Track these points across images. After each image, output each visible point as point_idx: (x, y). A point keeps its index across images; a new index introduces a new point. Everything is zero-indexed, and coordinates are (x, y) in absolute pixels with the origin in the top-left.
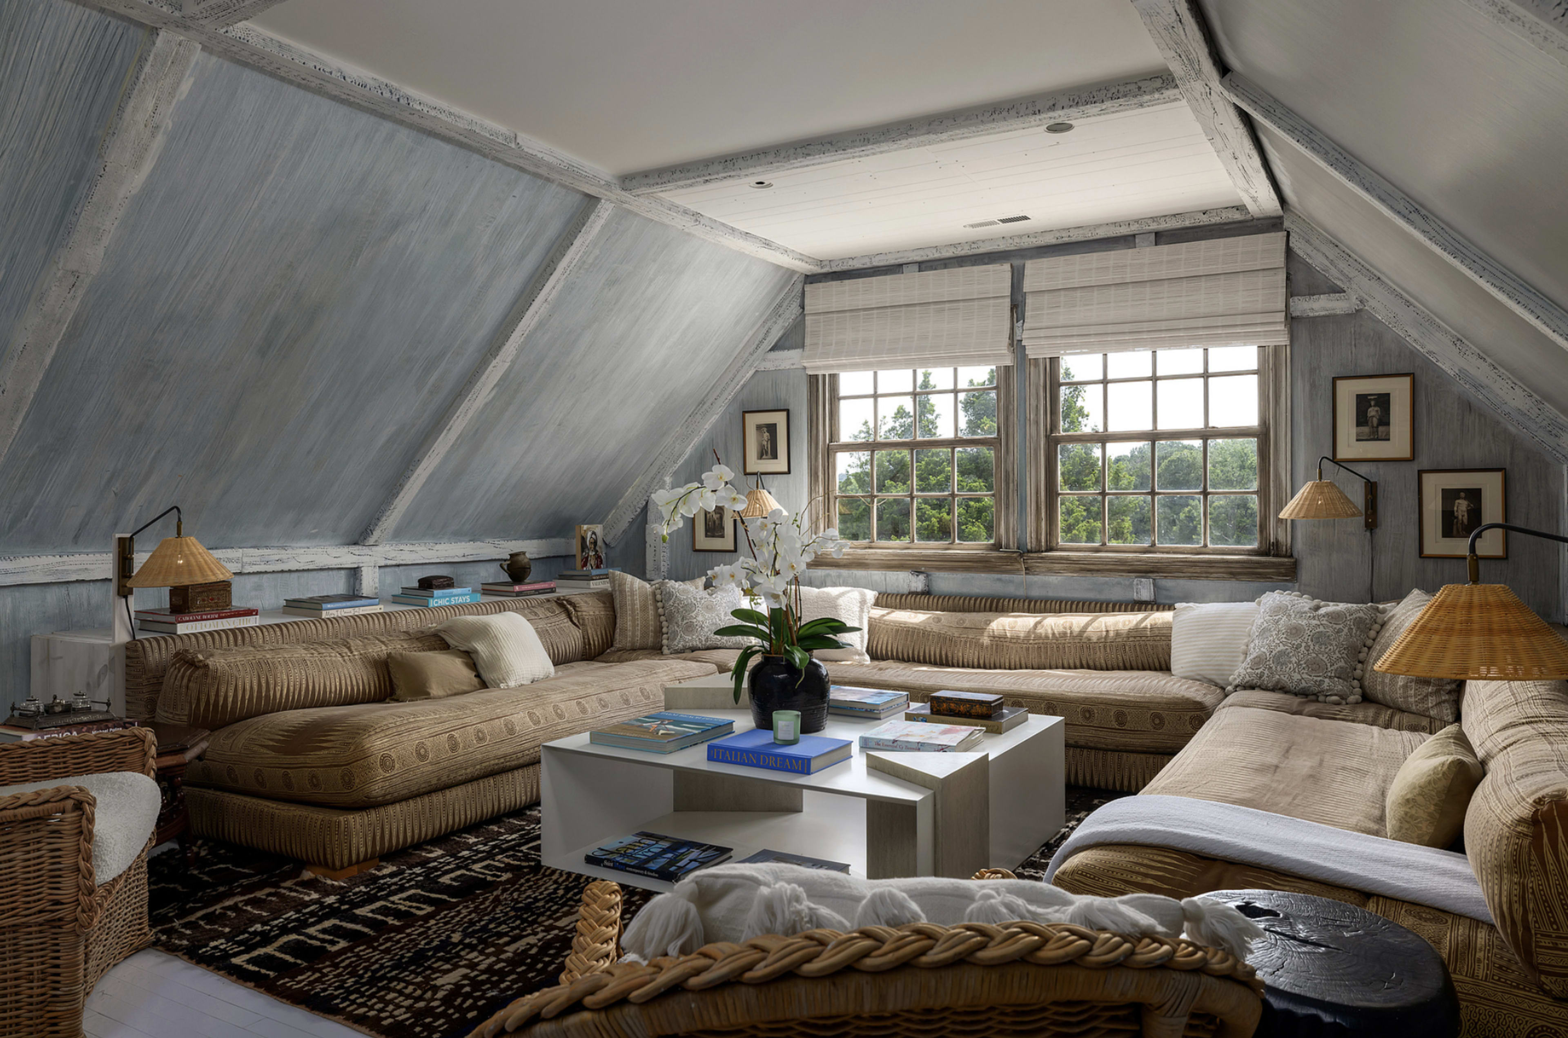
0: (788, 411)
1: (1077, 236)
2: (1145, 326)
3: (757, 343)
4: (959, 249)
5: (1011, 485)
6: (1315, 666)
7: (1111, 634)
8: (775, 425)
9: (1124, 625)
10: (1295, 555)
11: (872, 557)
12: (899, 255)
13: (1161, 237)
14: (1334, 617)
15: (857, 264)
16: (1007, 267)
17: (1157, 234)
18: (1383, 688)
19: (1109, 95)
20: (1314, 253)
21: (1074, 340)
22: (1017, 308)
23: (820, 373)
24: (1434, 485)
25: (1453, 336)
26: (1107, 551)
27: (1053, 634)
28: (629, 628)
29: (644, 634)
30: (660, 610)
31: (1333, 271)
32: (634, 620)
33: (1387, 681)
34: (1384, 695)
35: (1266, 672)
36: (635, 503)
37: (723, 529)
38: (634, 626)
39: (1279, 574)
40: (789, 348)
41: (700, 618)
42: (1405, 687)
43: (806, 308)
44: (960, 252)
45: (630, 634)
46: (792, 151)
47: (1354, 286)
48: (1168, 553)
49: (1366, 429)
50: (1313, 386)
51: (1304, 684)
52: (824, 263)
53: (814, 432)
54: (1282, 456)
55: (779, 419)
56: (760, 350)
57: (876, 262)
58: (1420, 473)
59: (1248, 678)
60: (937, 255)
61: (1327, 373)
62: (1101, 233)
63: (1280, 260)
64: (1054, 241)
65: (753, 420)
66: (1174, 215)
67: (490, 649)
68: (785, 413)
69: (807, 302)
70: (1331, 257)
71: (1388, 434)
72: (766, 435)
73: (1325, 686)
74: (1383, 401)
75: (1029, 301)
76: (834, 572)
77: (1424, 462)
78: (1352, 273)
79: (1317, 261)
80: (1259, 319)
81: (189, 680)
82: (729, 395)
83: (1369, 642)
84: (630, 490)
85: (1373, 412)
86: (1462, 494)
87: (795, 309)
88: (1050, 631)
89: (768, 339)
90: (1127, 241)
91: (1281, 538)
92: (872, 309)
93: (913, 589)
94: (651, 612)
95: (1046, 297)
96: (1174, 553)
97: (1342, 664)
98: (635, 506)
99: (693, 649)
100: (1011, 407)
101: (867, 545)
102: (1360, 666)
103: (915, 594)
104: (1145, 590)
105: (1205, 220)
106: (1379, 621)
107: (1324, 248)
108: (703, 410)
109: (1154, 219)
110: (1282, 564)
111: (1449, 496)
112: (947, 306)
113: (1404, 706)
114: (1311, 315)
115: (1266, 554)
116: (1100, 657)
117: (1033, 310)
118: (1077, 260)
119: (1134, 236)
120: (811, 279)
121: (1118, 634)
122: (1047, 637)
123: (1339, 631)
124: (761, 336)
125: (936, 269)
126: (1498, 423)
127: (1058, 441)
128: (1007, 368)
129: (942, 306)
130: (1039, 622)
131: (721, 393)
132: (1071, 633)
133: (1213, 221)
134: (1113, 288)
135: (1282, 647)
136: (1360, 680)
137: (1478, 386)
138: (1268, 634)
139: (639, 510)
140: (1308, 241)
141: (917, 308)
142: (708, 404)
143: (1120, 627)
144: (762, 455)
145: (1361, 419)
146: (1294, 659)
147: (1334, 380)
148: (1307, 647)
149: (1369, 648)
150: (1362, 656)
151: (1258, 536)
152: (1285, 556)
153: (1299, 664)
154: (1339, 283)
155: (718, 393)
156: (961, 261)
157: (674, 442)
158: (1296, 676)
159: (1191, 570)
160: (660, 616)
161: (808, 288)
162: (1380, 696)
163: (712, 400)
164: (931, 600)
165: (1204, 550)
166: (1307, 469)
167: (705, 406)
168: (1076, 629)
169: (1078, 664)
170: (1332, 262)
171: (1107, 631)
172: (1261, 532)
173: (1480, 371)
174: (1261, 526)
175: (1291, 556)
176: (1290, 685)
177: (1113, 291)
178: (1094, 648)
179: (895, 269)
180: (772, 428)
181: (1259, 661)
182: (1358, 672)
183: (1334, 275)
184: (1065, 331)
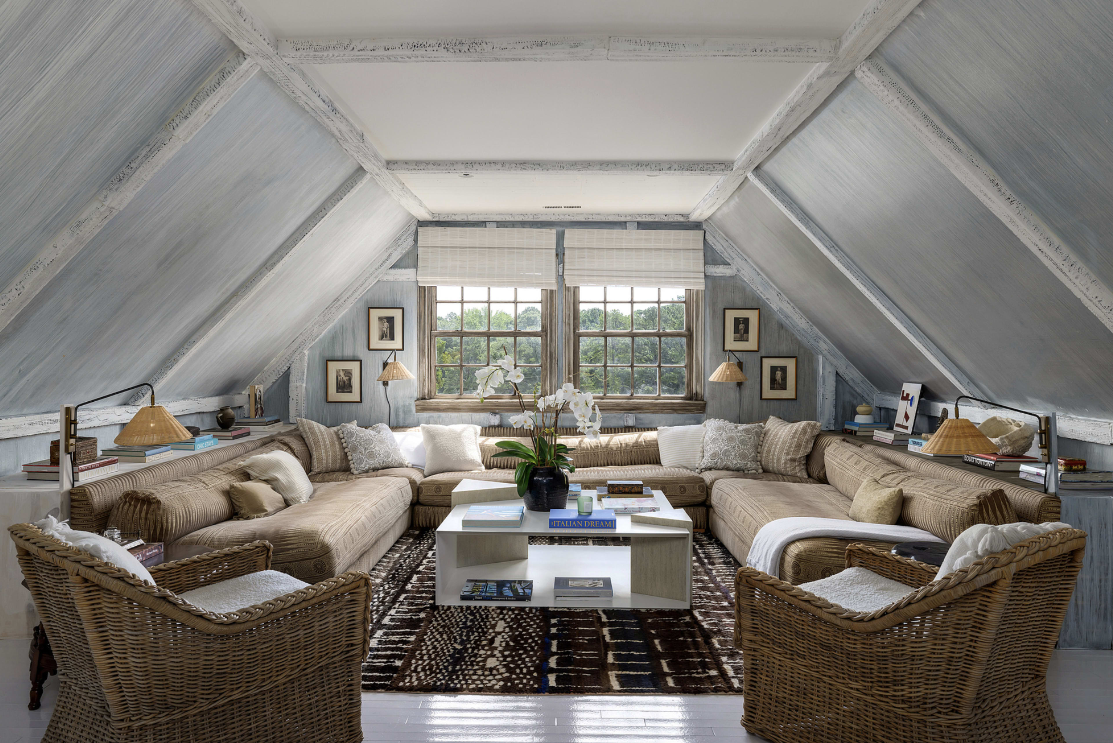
0: (403, 309)
1: (597, 218)
2: (634, 274)
3: (381, 262)
4: (527, 217)
5: (554, 361)
6: (743, 456)
7: (623, 445)
8: (393, 318)
9: (629, 440)
10: (705, 400)
11: (464, 404)
12: (486, 216)
13: (642, 225)
14: (747, 431)
15: (458, 218)
16: (554, 231)
17: (639, 223)
18: (773, 465)
19: (699, 168)
20: (717, 244)
21: (595, 278)
22: (560, 255)
23: (426, 285)
24: (768, 363)
25: (777, 292)
26: (607, 399)
27: (591, 447)
28: (324, 458)
29: (334, 461)
30: (344, 445)
31: (726, 254)
32: (326, 452)
33: (775, 461)
34: (773, 468)
35: (719, 461)
36: (278, 369)
37: (352, 387)
38: (327, 457)
39: (697, 410)
40: (405, 267)
41: (377, 448)
42: (785, 463)
43: (419, 242)
44: (526, 219)
45: (324, 462)
46: (514, 165)
47: (735, 263)
48: (640, 399)
49: (738, 335)
50: (714, 311)
51: (738, 465)
52: (435, 215)
53: (422, 324)
54: (700, 348)
55: (397, 314)
56: (383, 267)
57: (471, 218)
58: (762, 358)
59: (709, 464)
60: (512, 219)
61: (720, 306)
62: (611, 219)
63: (701, 246)
64: (583, 220)
65: (375, 314)
66: (650, 215)
67: (286, 477)
68: (401, 310)
69: (420, 238)
70: (725, 246)
71: (748, 338)
72: (386, 324)
73: (749, 466)
74: (746, 321)
75: (567, 252)
76: (435, 414)
77: (763, 353)
78: (734, 256)
79: (718, 247)
80: (692, 275)
81: (147, 513)
82: (357, 295)
83: (761, 443)
84: (274, 359)
85: (741, 326)
86: (779, 369)
87: (410, 242)
88: (589, 446)
89: (389, 260)
90: (622, 225)
91: (699, 391)
92: (466, 248)
93: (492, 424)
94: (337, 446)
95: (577, 251)
96: (644, 399)
97: (753, 454)
98: (279, 371)
99: (375, 469)
100: (554, 314)
101: (458, 397)
102: (759, 455)
103: (494, 427)
104: (630, 420)
105: (666, 219)
106: (763, 432)
107: (722, 241)
108: (337, 305)
109: (639, 215)
110: (699, 404)
111: (774, 369)
112: (516, 250)
113: (784, 473)
114: (715, 275)
115: (691, 399)
116: (618, 458)
117: (569, 258)
118: (596, 233)
119: (626, 222)
120: (422, 223)
121: (627, 445)
122: (588, 449)
123: (750, 438)
124: (384, 257)
125: (507, 227)
126: (793, 334)
127: (580, 335)
128: (552, 291)
129: (513, 250)
130: (582, 441)
131: (352, 294)
132: (601, 446)
133: (670, 220)
134: (615, 250)
135: (726, 448)
136: (760, 461)
137: (787, 317)
138: (717, 441)
139: (282, 374)
140: (714, 237)
141: (496, 250)
142: (342, 301)
143: (628, 441)
144: (382, 337)
145: (736, 331)
146: (733, 453)
147: (725, 309)
148: (738, 447)
149: (761, 446)
150: (759, 450)
151: (686, 390)
152: (700, 400)
153: (735, 455)
154: (728, 260)
155: (349, 293)
156: (523, 224)
157: (313, 326)
158: (735, 462)
159: (653, 408)
160: (344, 448)
161: (420, 229)
162: (771, 469)
163: (345, 298)
164: (505, 430)
165: (659, 397)
166: (710, 354)
167: (340, 303)
168: (604, 444)
169: (606, 463)
170: (725, 249)
171: (621, 444)
172: (688, 388)
173: (788, 309)
174: (688, 384)
175: (703, 400)
176: (732, 466)
177: (615, 252)
178: (615, 454)
179: (482, 224)
180: (391, 320)
181: (714, 455)
182: (759, 458)
183: (726, 256)
184: (590, 273)
